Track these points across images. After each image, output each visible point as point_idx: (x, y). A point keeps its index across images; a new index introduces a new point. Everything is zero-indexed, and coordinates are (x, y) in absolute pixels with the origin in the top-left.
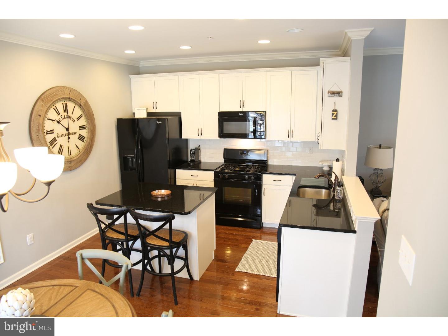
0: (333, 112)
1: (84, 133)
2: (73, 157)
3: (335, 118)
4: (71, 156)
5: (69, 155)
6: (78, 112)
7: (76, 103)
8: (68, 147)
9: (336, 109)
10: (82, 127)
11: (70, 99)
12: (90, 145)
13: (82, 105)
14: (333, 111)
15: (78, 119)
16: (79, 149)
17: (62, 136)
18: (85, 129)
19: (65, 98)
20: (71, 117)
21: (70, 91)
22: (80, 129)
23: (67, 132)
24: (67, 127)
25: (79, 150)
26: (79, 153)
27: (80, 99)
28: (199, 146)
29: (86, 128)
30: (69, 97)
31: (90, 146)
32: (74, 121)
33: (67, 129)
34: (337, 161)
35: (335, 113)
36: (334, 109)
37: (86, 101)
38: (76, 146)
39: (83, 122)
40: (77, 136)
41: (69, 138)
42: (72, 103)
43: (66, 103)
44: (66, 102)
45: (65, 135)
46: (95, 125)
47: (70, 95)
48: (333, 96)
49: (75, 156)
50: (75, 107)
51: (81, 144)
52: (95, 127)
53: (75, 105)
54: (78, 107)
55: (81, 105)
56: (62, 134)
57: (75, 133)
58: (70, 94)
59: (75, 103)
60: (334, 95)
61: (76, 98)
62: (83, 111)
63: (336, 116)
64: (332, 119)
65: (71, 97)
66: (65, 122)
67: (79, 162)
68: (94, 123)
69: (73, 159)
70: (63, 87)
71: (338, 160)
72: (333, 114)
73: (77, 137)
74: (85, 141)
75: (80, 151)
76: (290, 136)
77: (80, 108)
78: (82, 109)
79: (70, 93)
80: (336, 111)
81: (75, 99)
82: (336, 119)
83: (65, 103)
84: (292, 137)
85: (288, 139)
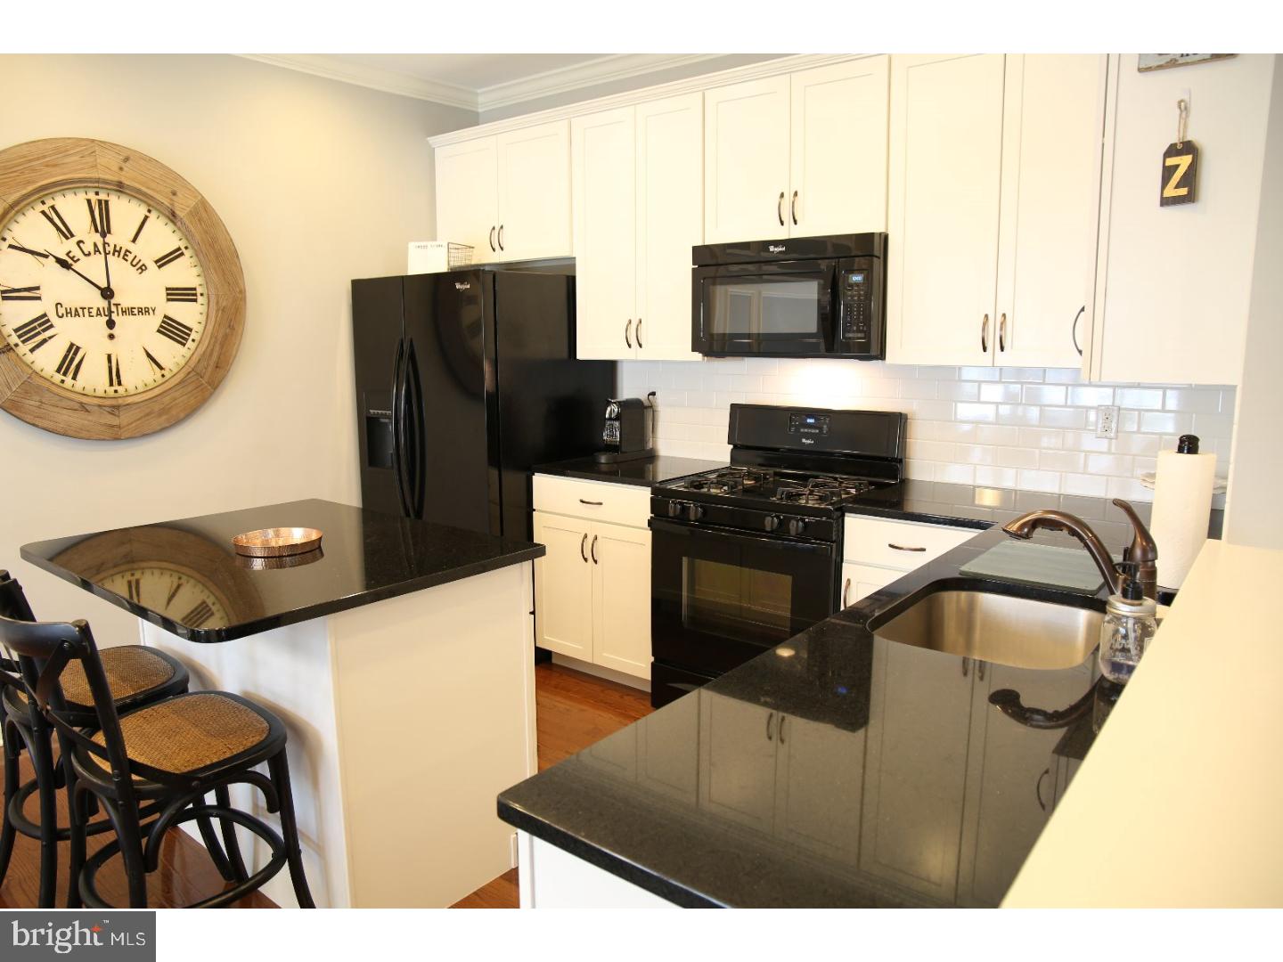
0: (1171, 162)
1: (188, 314)
2: (132, 391)
3: (1183, 191)
4: (121, 390)
5: (111, 384)
6: (161, 237)
7: (152, 203)
8: (109, 357)
9: (1189, 138)
10: (178, 294)
11: (120, 188)
12: (215, 357)
13: (179, 213)
14: (1172, 151)
15: (162, 262)
16: (161, 368)
17: (81, 314)
18: (195, 300)
19: (98, 182)
20: (127, 251)
21: (126, 159)
22: (168, 300)
23: (103, 304)
24: (104, 284)
25: (163, 372)
26: (161, 380)
27: (174, 194)
28: (653, 394)
29: (200, 299)
30: (116, 179)
31: (212, 363)
32: (143, 268)
33: (107, 293)
34: (1180, 450)
35: (1184, 161)
36: (1174, 139)
37: (204, 204)
38: (149, 356)
39: (185, 273)
40: (155, 321)
41: (111, 324)
42: (134, 203)
43: (107, 202)
44: (103, 196)
45: (94, 312)
46: (242, 292)
47: (123, 173)
49: (140, 390)
50: (146, 218)
51: (172, 355)
52: (244, 299)
53: (149, 211)
54: (163, 220)
55: (173, 214)
56: (83, 309)
57: (144, 311)
58: (121, 169)
59: (149, 205)
61: (154, 185)
62: (187, 235)
63: (1190, 179)
64: (1165, 202)
65: (127, 182)
66: (93, 267)
67: (160, 415)
68: (237, 284)
69: (130, 400)
70: (93, 141)
71: (1189, 445)
72: (1168, 172)
73: (157, 326)
74: (189, 343)
75: (168, 375)
76: (992, 343)
77: (170, 224)
78: (179, 229)
79: (123, 165)
80: (1188, 148)
81: (144, 189)
82: (1190, 198)
83: (100, 201)
84: (1002, 348)
85: (985, 359)
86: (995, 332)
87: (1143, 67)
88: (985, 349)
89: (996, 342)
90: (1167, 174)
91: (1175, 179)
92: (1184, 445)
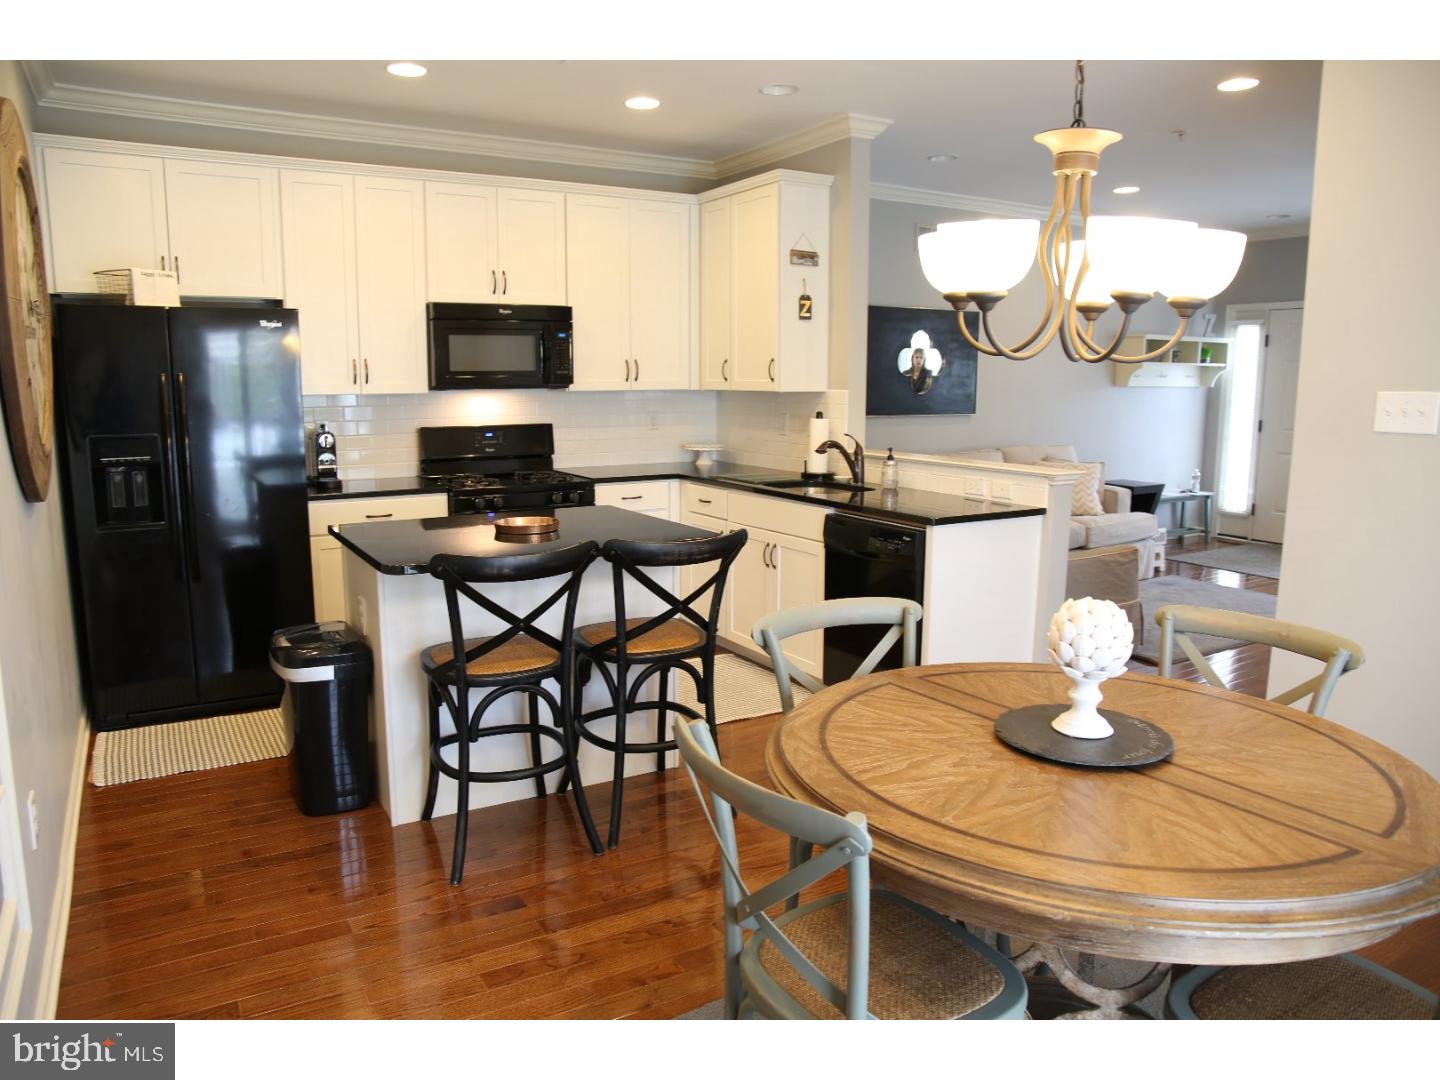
0: (802, 302)
9: (807, 294)
14: (802, 298)
34: (818, 418)
35: (808, 303)
36: (803, 293)
48: (802, 264)
60: (802, 261)
63: (808, 310)
64: (802, 318)
80: (807, 298)
82: (809, 318)
84: (636, 379)
85: (626, 386)
86: (632, 370)
87: (792, 263)
88: (627, 380)
89: (633, 376)
90: (802, 307)
91: (805, 309)
92: (819, 415)
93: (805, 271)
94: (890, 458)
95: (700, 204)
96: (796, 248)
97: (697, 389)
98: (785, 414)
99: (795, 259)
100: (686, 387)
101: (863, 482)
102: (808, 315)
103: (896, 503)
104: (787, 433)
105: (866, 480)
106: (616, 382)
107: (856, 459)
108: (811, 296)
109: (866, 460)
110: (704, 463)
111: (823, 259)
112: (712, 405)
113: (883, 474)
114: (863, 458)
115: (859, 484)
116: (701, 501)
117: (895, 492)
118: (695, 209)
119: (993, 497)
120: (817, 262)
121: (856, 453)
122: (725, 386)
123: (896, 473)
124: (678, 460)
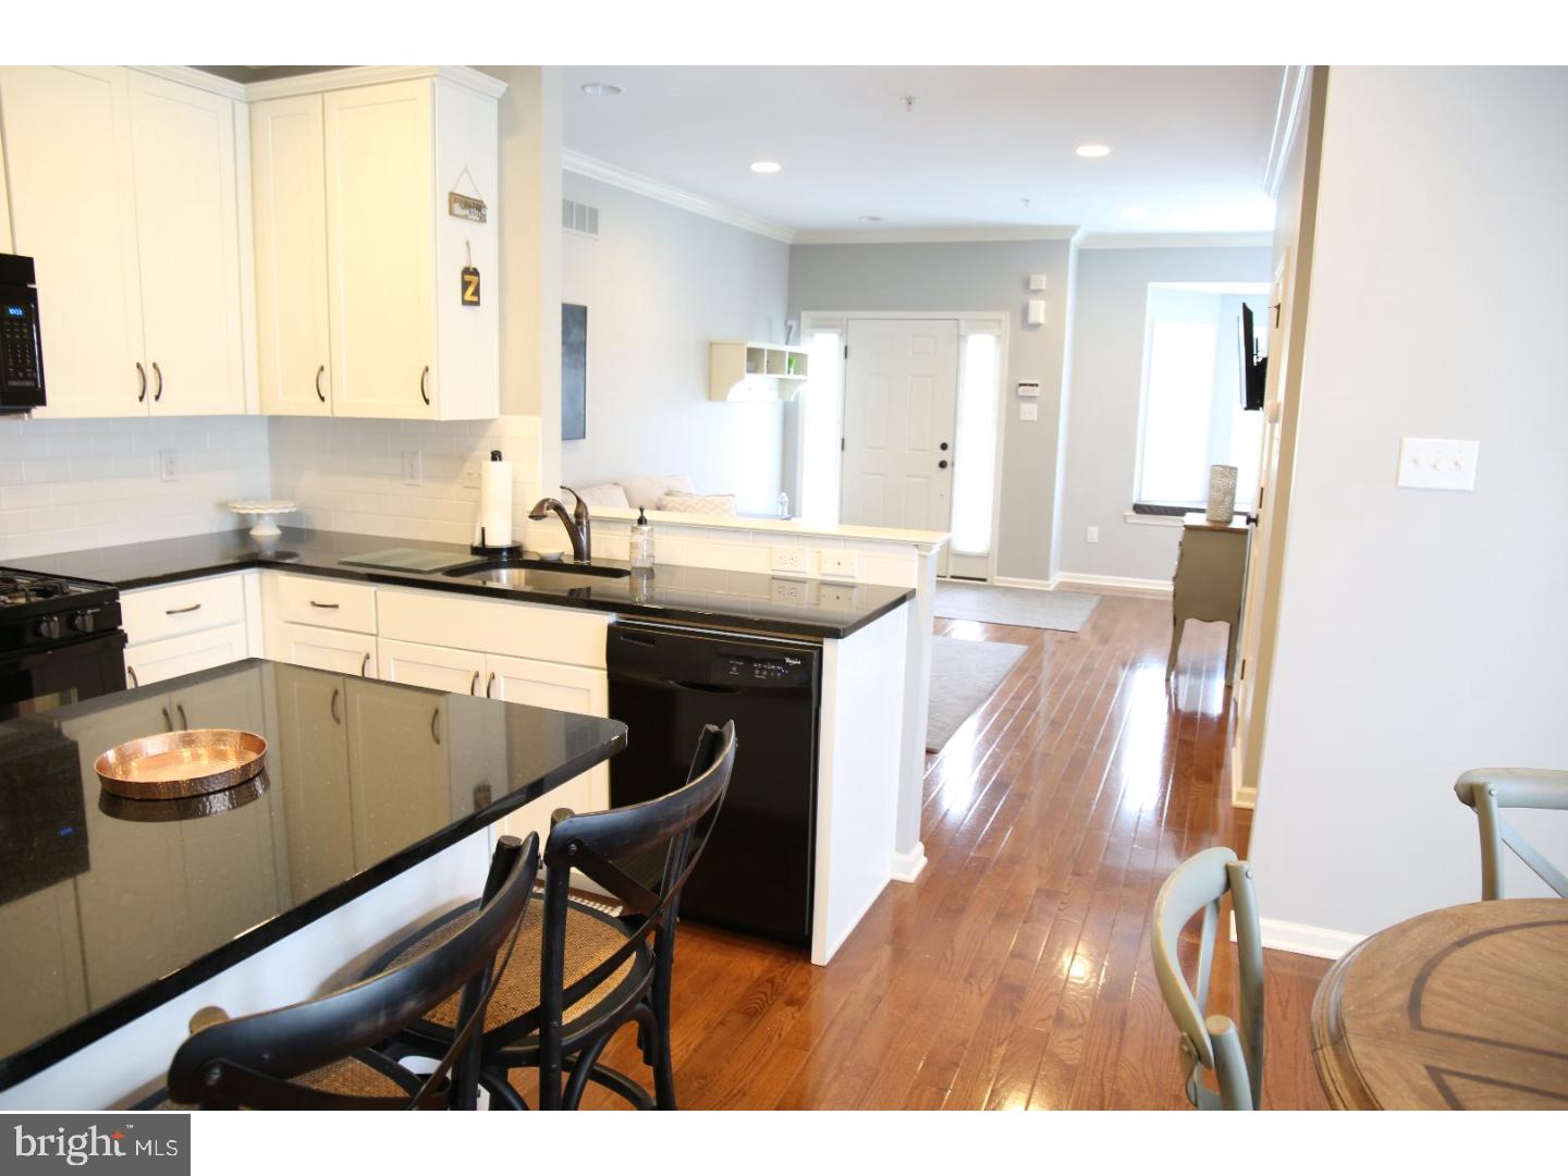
0: (466, 278)
9: (473, 265)
14: (466, 271)
35: (475, 281)
36: (467, 264)
48: (465, 217)
60: (465, 212)
63: (475, 291)
64: (465, 303)
80: (475, 273)
82: (477, 303)
84: (157, 398)
85: (140, 410)
86: (150, 381)
87: (451, 213)
88: (141, 398)
89: (152, 391)
90: (465, 285)
91: (471, 290)
92: (496, 456)
93: (467, 228)
94: (642, 521)
95: (250, 103)
96: (456, 192)
97: (257, 412)
98: (415, 453)
99: (458, 209)
100: (240, 411)
101: (589, 558)
102: (475, 299)
103: (651, 587)
104: (420, 482)
105: (593, 555)
106: (120, 401)
107: (579, 523)
108: (479, 270)
109: (592, 524)
110: (266, 533)
111: (491, 212)
112: (262, 436)
113: (633, 546)
114: (588, 522)
115: (585, 562)
116: (313, 604)
117: (650, 573)
118: (242, 109)
119: (823, 575)
120: (484, 216)
121: (578, 515)
122: (322, 410)
123: (651, 543)
124: (215, 529)
